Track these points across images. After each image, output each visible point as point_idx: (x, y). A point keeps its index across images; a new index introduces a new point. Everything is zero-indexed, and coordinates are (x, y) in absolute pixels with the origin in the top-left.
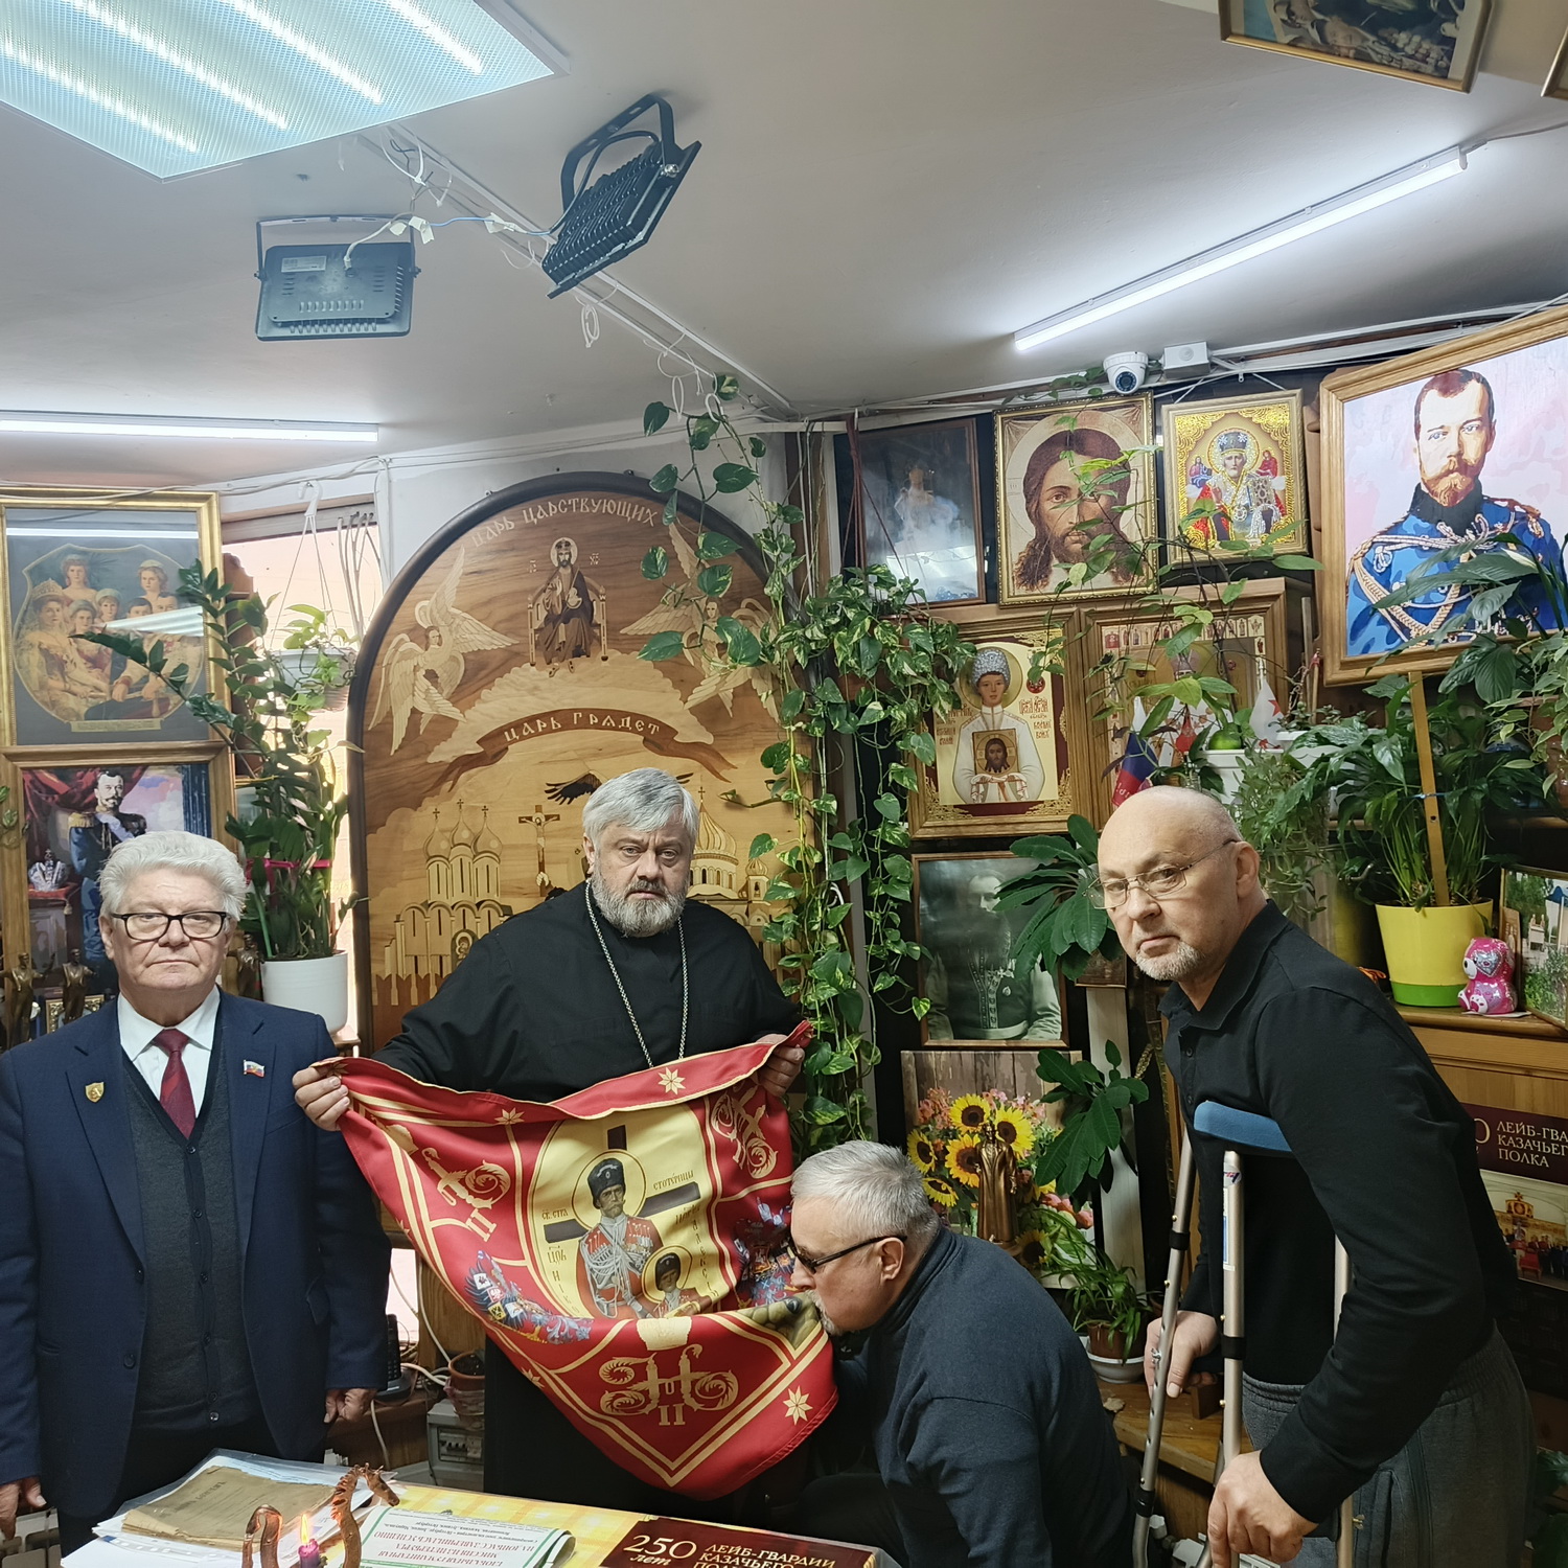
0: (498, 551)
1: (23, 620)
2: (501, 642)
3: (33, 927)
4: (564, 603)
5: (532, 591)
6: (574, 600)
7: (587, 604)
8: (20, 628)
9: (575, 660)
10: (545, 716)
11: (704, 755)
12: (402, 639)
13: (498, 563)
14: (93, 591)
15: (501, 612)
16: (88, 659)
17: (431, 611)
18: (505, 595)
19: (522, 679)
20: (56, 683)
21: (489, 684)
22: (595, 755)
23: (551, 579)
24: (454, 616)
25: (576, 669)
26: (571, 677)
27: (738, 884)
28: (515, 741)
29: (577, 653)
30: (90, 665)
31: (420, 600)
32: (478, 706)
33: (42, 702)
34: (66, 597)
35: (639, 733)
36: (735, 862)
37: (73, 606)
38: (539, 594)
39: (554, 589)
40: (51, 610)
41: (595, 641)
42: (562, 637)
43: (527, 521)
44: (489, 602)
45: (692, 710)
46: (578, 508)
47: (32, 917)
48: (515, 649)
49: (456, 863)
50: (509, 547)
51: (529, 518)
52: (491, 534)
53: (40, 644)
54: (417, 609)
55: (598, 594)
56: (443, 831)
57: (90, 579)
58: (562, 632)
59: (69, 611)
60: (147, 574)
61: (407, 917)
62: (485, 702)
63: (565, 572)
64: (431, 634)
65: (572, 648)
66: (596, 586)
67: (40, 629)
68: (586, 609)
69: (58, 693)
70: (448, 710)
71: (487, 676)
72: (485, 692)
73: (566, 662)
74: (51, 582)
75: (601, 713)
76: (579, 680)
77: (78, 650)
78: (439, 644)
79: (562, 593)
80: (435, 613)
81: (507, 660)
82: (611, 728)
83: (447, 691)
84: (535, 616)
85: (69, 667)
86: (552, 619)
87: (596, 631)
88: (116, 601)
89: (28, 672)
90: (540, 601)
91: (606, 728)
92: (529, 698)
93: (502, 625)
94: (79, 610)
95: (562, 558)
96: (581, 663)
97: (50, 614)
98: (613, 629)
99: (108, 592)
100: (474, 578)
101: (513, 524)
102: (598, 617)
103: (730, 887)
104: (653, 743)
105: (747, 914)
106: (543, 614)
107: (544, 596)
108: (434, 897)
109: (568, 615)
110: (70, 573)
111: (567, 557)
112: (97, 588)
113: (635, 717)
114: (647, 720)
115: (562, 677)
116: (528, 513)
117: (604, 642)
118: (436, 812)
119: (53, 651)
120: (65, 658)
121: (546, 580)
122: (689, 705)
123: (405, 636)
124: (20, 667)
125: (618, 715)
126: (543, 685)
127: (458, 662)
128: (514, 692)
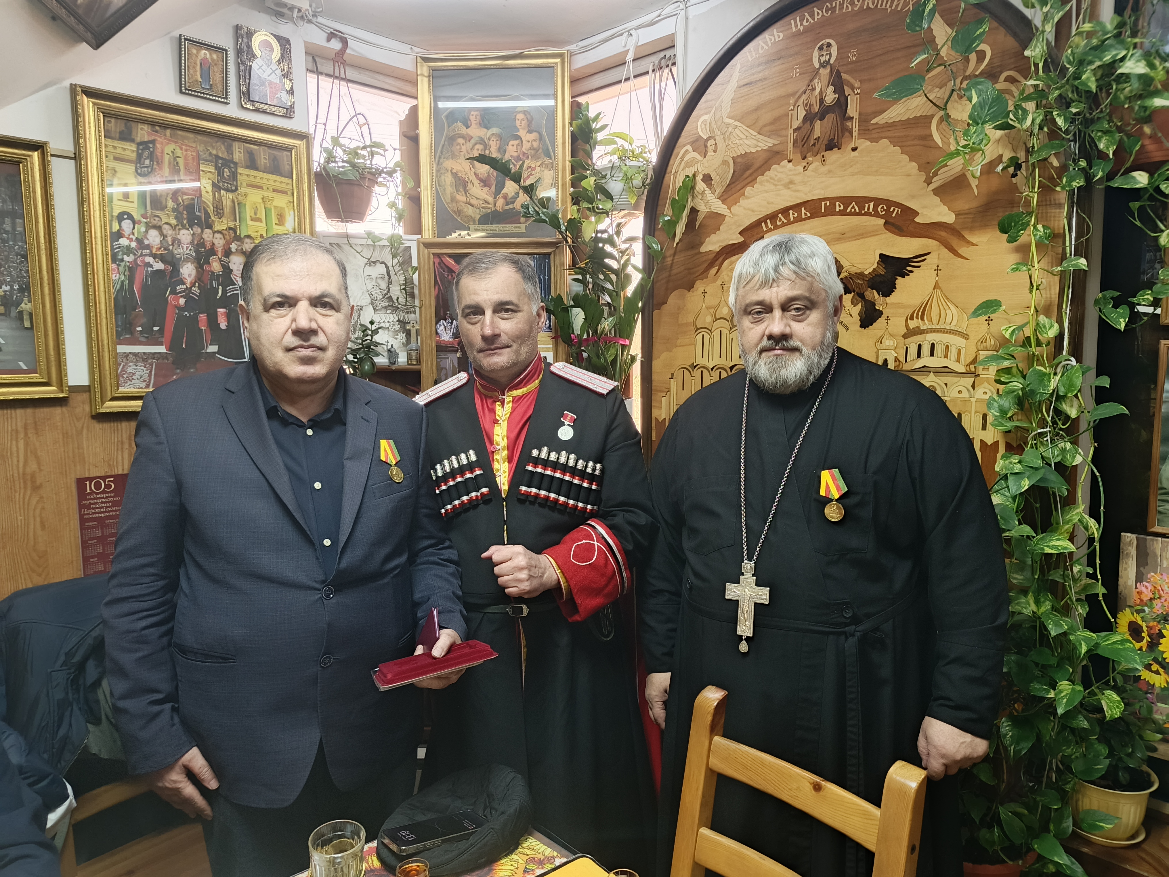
0: (767, 62)
1: (442, 152)
2: (766, 143)
3: (438, 364)
4: (822, 101)
5: (793, 94)
6: (830, 97)
7: (842, 99)
8: (440, 158)
9: (827, 154)
10: (796, 207)
11: (943, 234)
12: (687, 151)
13: (767, 73)
14: (485, 130)
15: (766, 117)
16: (481, 180)
17: (710, 123)
18: (771, 101)
19: (779, 175)
20: (461, 198)
21: (752, 181)
22: (839, 239)
23: (811, 81)
24: (727, 125)
25: (827, 162)
26: (824, 169)
27: (967, 357)
28: (770, 230)
29: (831, 146)
30: (482, 184)
31: (702, 115)
32: (742, 202)
33: (452, 210)
34: (468, 134)
35: (881, 217)
36: (966, 337)
37: (473, 141)
38: (800, 97)
39: (814, 89)
40: (459, 144)
41: (847, 134)
42: (817, 133)
43: (794, 30)
44: (757, 109)
45: (937, 192)
46: (841, 8)
47: (438, 357)
48: (776, 149)
49: (716, 334)
50: (778, 56)
51: (796, 26)
52: (762, 47)
53: (452, 169)
54: (699, 123)
55: (853, 88)
56: (708, 308)
57: (483, 121)
58: (818, 129)
59: (470, 145)
60: (520, 116)
61: (679, 375)
62: (748, 198)
63: (825, 72)
64: (711, 143)
65: (825, 142)
66: (852, 81)
67: (452, 158)
68: (841, 104)
69: (462, 204)
70: (718, 207)
71: (750, 175)
72: (748, 190)
73: (819, 156)
74: (459, 124)
75: (846, 201)
76: (830, 171)
77: (475, 174)
78: (715, 151)
79: (821, 92)
80: (713, 123)
81: (769, 159)
82: (855, 214)
83: (719, 190)
84: (795, 117)
85: (470, 185)
86: (809, 118)
87: (849, 124)
88: (500, 137)
89: (444, 189)
90: (800, 102)
91: (850, 214)
92: (785, 192)
93: (767, 129)
94: (476, 144)
95: (823, 59)
96: (833, 156)
97: (458, 147)
98: (864, 119)
99: (495, 130)
100: (746, 89)
101: (781, 35)
102: (852, 111)
103: (958, 360)
104: (893, 225)
105: (973, 387)
106: (802, 113)
107: (804, 97)
108: (699, 361)
109: (824, 112)
110: (471, 117)
111: (828, 57)
112: (488, 128)
113: (878, 201)
114: (889, 203)
115: (815, 170)
116: (796, 22)
117: (855, 134)
118: (704, 293)
119: (460, 175)
120: (467, 179)
121: (806, 82)
122: (933, 186)
123: (689, 147)
124: (439, 186)
125: (861, 201)
126: (798, 179)
127: (729, 166)
128: (773, 187)
